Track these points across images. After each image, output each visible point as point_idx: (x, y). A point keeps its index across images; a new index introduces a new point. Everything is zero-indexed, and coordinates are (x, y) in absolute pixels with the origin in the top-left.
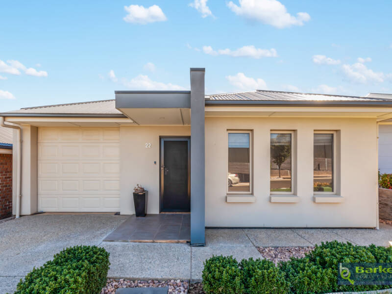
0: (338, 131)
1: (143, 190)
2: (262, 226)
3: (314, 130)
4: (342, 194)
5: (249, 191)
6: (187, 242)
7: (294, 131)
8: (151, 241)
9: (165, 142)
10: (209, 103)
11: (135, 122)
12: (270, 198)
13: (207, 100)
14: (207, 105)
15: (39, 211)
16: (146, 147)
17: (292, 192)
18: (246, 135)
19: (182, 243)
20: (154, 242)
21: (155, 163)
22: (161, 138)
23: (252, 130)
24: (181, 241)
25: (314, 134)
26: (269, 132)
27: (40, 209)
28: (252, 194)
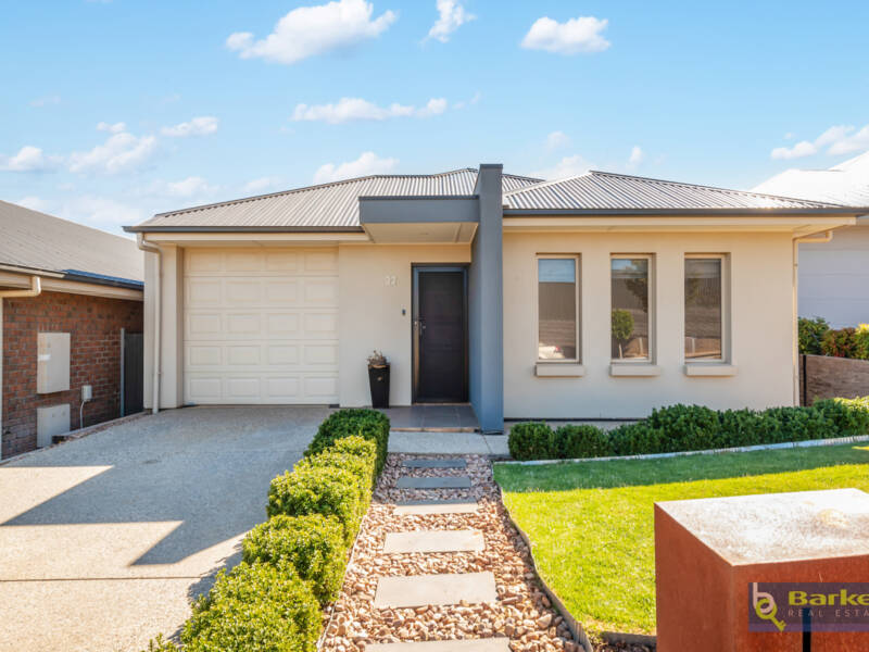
0: (727, 254)
1: (383, 360)
2: (598, 417)
3: (686, 254)
4: (734, 361)
5: (574, 357)
6: (476, 431)
7: (652, 254)
8: (419, 429)
9: (421, 274)
10: (509, 213)
11: (372, 240)
12: (610, 368)
13: (506, 208)
14: (506, 216)
15: (187, 403)
16: (388, 283)
17: (650, 361)
18: (570, 262)
19: (467, 432)
20: (423, 431)
21: (404, 312)
22: (414, 266)
23: (579, 254)
24: (466, 428)
25: (686, 260)
26: (608, 258)
27: (189, 399)
28: (580, 363)
